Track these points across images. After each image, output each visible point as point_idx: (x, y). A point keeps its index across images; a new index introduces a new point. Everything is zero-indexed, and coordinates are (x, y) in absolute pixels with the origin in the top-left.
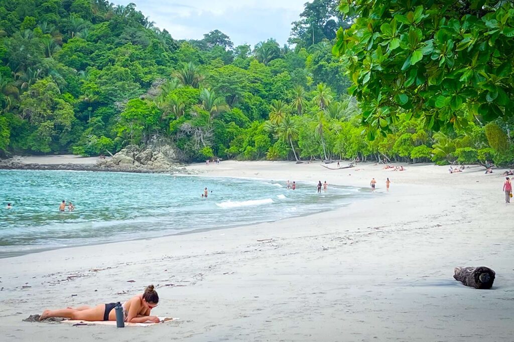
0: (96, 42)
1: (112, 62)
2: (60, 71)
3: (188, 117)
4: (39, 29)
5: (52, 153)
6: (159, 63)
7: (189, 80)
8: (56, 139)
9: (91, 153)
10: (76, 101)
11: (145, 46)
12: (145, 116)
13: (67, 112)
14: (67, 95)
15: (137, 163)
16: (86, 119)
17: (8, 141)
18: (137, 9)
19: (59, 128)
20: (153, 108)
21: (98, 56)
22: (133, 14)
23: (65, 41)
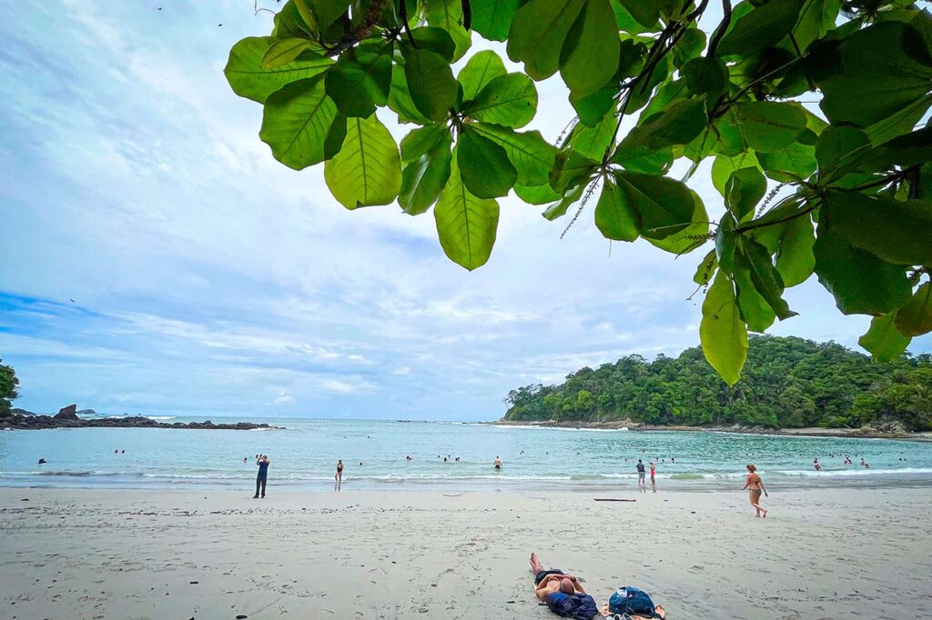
0: (815, 363)
1: (831, 374)
2: (798, 382)
3: (909, 403)
4: (776, 361)
5: (805, 427)
6: (865, 371)
7: (899, 380)
8: (805, 419)
9: (832, 426)
10: (813, 397)
11: (851, 363)
12: (874, 404)
13: (810, 404)
14: (807, 394)
15: (881, 432)
16: (822, 407)
17: (776, 421)
18: (836, 343)
19: (807, 413)
20: (879, 398)
21: (819, 371)
22: (834, 346)
23: (794, 365)
